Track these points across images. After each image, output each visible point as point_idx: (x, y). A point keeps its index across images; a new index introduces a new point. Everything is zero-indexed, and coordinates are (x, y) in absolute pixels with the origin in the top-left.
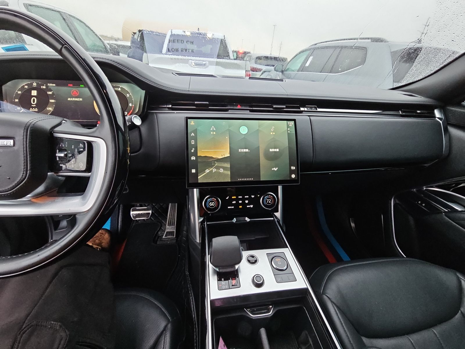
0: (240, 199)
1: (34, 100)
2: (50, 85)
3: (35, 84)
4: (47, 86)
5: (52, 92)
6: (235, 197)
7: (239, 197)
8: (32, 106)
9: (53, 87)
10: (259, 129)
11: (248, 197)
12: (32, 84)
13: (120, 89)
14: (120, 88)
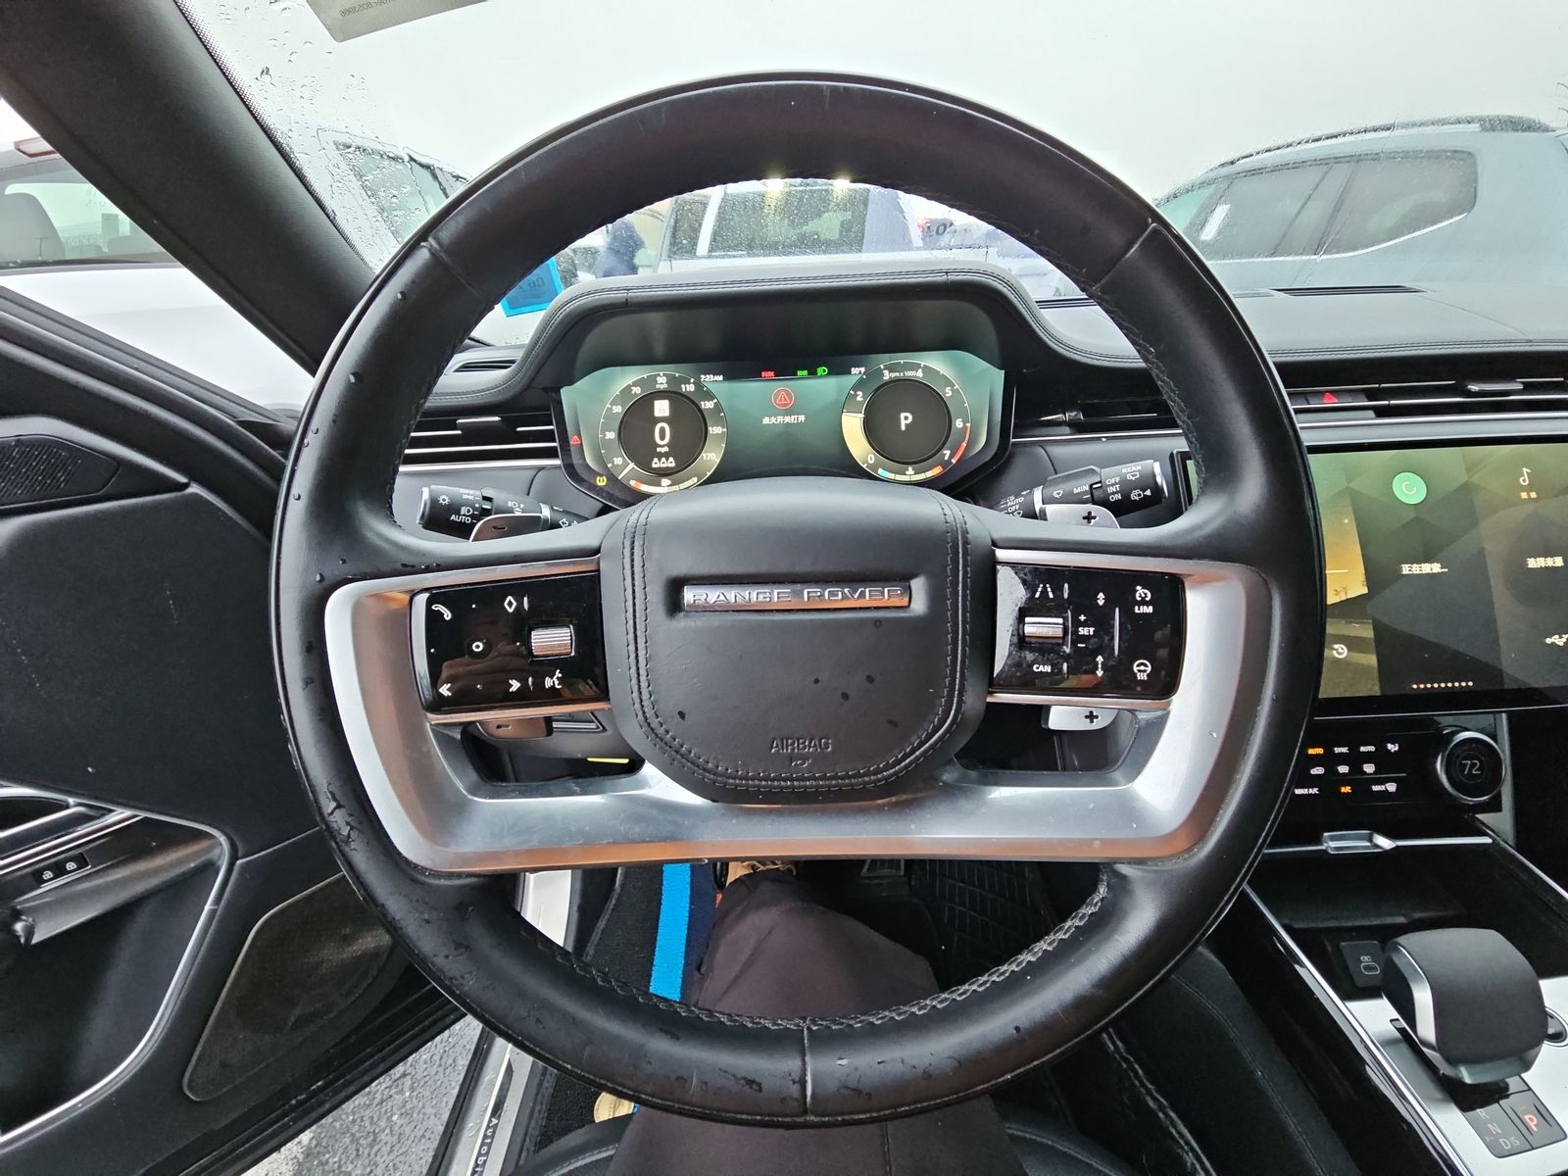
0: (1342, 759)
1: (662, 430)
2: (707, 380)
3: (662, 382)
4: (699, 385)
5: (715, 401)
6: (1320, 751)
7: (1337, 750)
8: (659, 450)
9: (717, 384)
10: (1471, 480)
11: (1372, 748)
12: (653, 379)
13: (920, 374)
14: (920, 370)
